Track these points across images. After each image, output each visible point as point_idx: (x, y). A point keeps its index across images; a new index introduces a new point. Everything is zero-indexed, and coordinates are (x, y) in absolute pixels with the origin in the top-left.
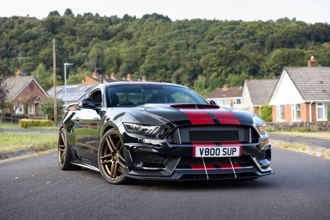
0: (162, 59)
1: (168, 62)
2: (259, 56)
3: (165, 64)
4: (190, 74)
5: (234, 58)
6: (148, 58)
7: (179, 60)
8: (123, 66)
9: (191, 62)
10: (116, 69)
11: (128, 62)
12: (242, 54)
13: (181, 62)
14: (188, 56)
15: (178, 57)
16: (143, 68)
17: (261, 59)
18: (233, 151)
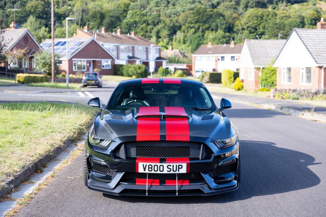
0: (143, 15)
1: (149, 18)
2: (235, 15)
3: (146, 20)
4: (169, 30)
5: (211, 16)
6: (130, 14)
7: (159, 16)
8: (107, 20)
9: (170, 18)
10: (100, 23)
11: (112, 16)
12: (219, 12)
13: (161, 18)
14: (168, 13)
15: (158, 13)
16: (126, 22)
17: (236, 18)
18: (179, 168)
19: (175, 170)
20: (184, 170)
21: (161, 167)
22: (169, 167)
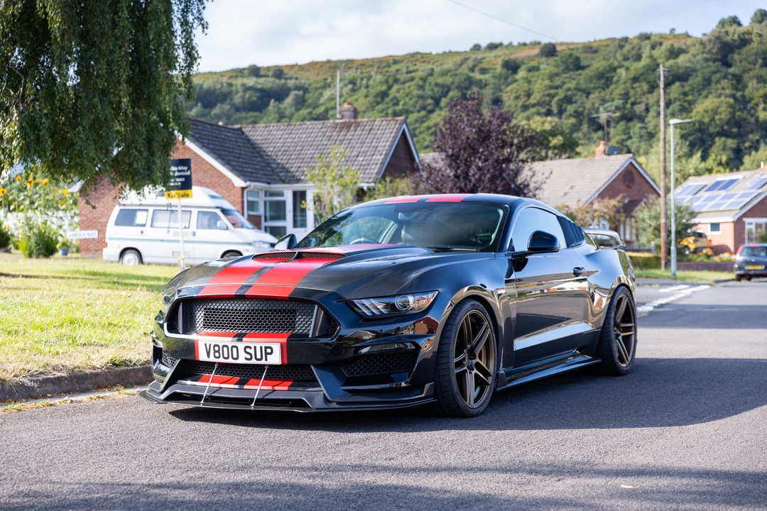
18: (266, 354)
19: (259, 357)
20: (275, 359)
21: (235, 349)
22: (248, 350)
